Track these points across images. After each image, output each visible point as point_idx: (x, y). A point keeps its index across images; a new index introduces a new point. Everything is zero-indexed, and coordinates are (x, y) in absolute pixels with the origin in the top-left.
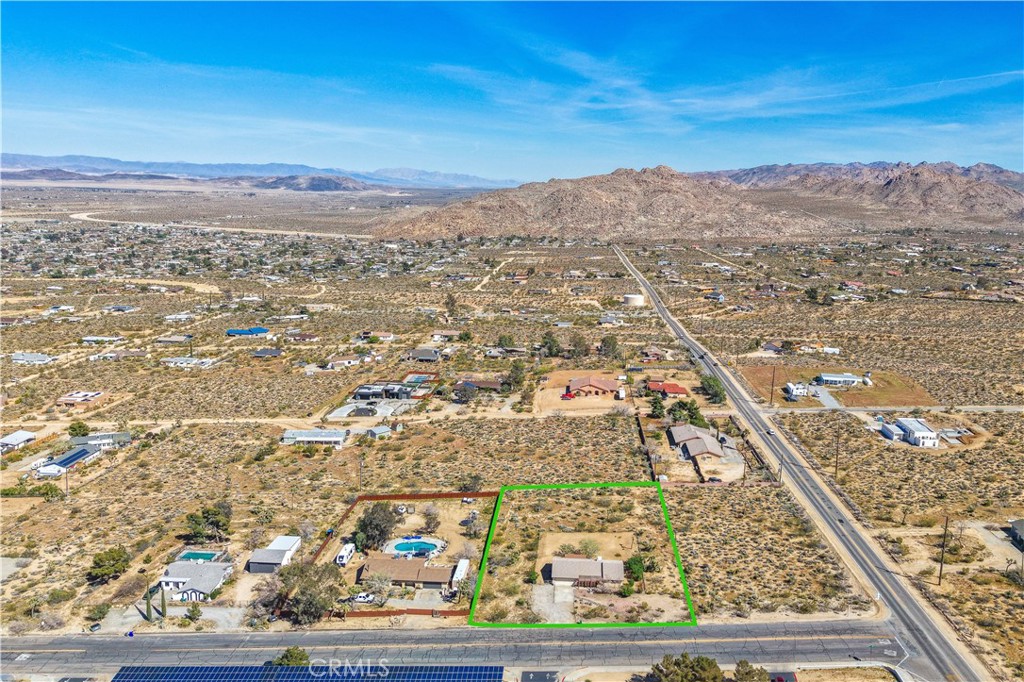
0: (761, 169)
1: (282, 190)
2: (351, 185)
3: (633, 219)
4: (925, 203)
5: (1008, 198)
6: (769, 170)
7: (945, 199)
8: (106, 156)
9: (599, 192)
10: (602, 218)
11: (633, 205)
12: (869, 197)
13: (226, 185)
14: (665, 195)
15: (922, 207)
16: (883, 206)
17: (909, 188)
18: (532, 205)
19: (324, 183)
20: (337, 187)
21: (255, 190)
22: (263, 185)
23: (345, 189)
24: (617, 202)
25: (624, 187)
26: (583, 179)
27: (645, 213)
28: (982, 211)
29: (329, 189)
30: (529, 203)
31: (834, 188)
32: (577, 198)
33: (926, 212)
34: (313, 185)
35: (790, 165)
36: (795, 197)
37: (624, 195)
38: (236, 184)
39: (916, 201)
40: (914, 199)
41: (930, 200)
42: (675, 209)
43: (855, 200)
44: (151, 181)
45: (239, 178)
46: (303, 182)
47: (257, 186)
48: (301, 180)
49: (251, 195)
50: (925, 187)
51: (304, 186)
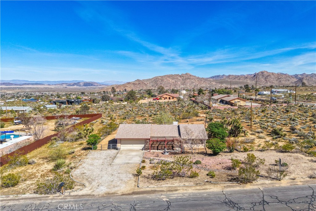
0: (215, 76)
1: (75, 86)
2: (96, 85)
3: (179, 86)
4: (266, 81)
5: (290, 79)
6: (218, 76)
7: (272, 79)
8: (24, 80)
9: (169, 79)
10: (170, 86)
11: (179, 83)
12: (249, 80)
13: (59, 86)
14: (189, 80)
15: (265, 82)
16: (254, 82)
17: (261, 77)
18: (149, 83)
19: (88, 84)
20: (92, 85)
21: (68, 87)
22: (70, 85)
23: (94, 86)
24: (174, 82)
25: (176, 78)
26: (164, 76)
27: (183, 85)
28: (283, 82)
29: (89, 86)
30: (148, 82)
31: (238, 78)
32: (162, 80)
33: (267, 83)
34: (85, 85)
35: (224, 75)
36: (227, 81)
37: (176, 80)
38: (62, 85)
39: (264, 80)
40: (263, 80)
41: (267, 80)
42: (192, 83)
43: (245, 81)
44: (36, 85)
45: (63, 84)
46: (82, 84)
47: (68, 86)
48: (81, 84)
49: (65, 88)
50: (266, 76)
51: (82, 85)
